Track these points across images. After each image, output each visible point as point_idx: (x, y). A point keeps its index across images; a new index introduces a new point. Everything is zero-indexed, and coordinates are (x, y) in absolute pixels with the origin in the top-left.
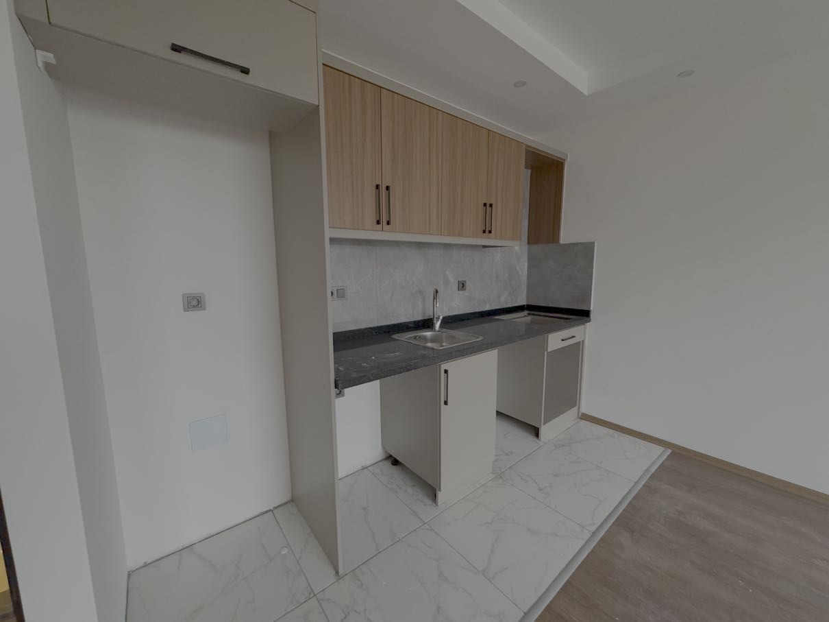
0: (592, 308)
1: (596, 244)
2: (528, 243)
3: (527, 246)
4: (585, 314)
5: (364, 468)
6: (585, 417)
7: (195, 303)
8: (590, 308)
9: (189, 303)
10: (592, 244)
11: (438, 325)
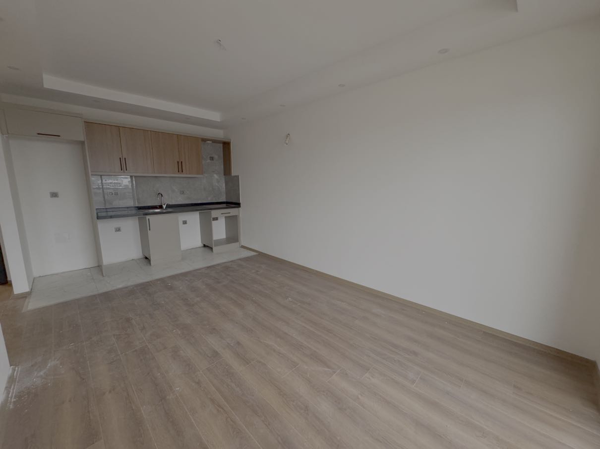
0: (241, 202)
1: (240, 177)
2: (224, 175)
3: (224, 176)
4: (237, 205)
5: (133, 260)
6: (243, 247)
7: (54, 195)
8: (240, 201)
9: (52, 195)
10: (238, 176)
11: (164, 207)
